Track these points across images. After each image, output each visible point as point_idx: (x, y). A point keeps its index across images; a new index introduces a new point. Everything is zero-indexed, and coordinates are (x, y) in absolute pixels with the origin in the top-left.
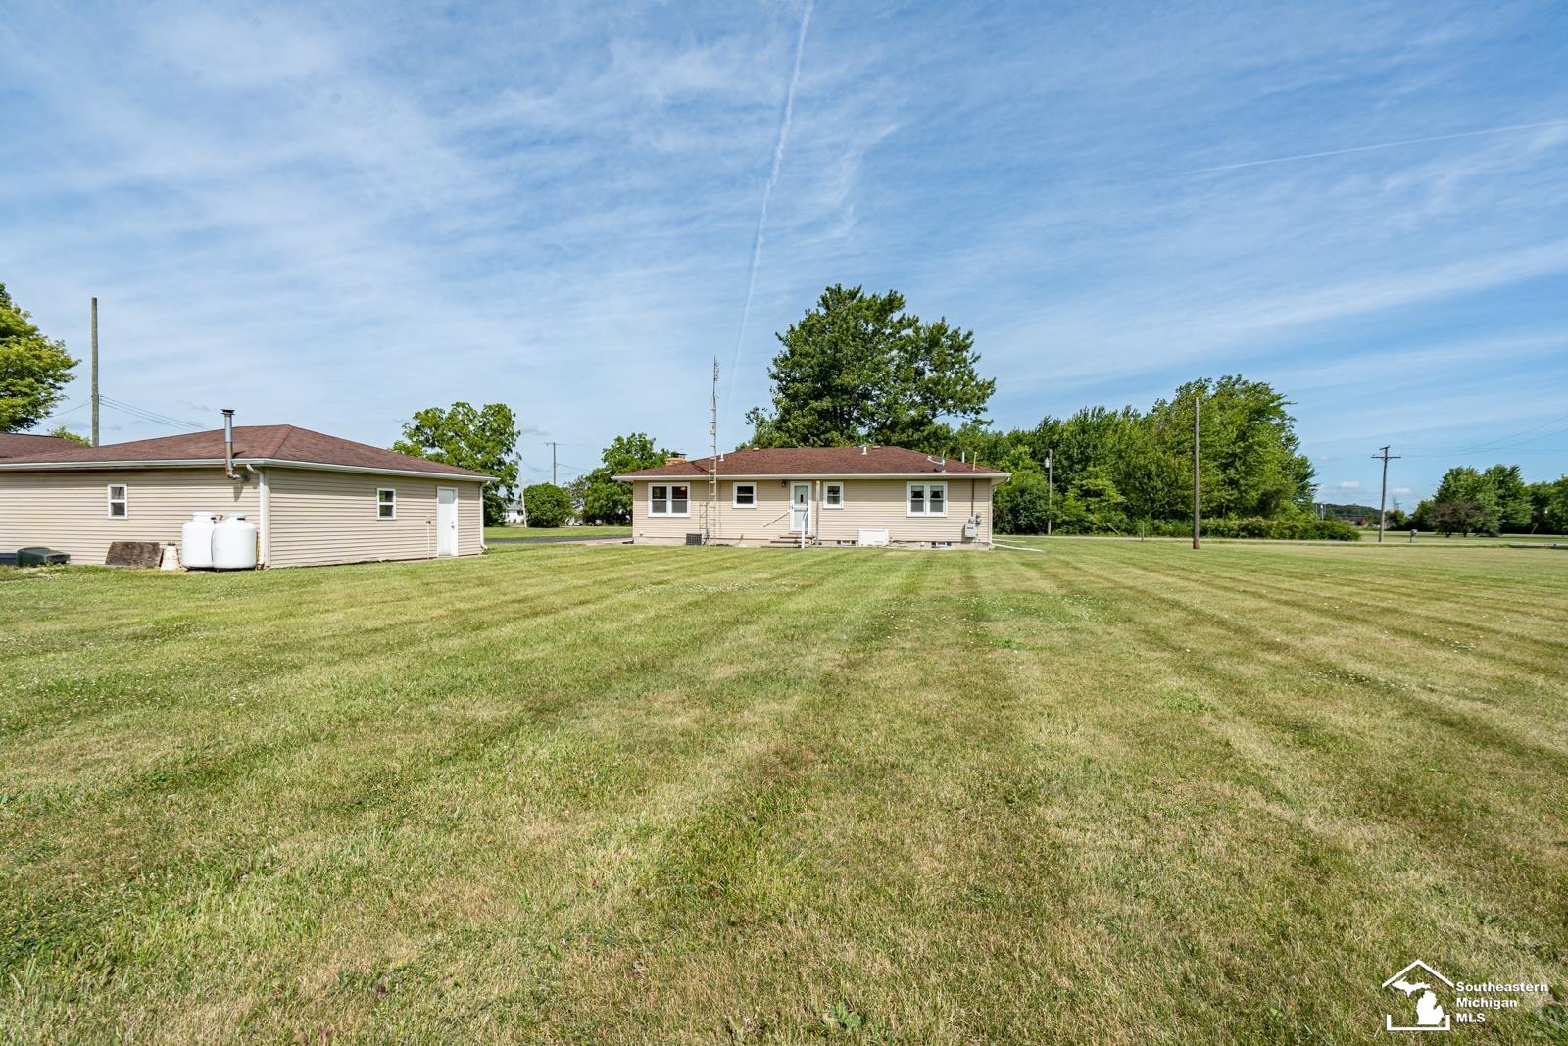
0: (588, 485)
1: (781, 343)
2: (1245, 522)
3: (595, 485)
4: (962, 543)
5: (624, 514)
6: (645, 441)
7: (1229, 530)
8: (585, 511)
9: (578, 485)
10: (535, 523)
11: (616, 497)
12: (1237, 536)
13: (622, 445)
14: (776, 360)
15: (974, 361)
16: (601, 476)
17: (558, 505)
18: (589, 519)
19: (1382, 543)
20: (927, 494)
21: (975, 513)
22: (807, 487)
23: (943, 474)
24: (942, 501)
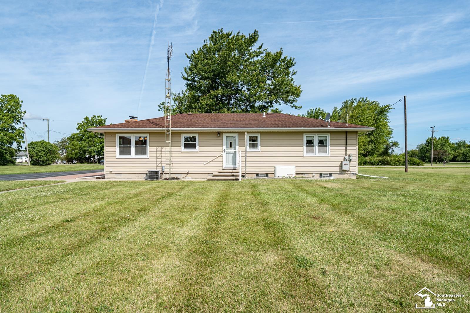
0: (69, 142)
1: (188, 60)
2: (380, 159)
3: (73, 142)
4: (339, 173)
5: (89, 158)
6: (101, 120)
7: (375, 162)
8: (67, 156)
9: (63, 142)
10: (35, 163)
11: (85, 148)
12: (378, 165)
13: (88, 121)
14: (185, 69)
15: (294, 74)
16: (76, 137)
17: (50, 152)
18: (69, 160)
19: (432, 167)
20: (316, 142)
21: (348, 154)
22: (234, 137)
23: (329, 128)
24: (326, 146)
